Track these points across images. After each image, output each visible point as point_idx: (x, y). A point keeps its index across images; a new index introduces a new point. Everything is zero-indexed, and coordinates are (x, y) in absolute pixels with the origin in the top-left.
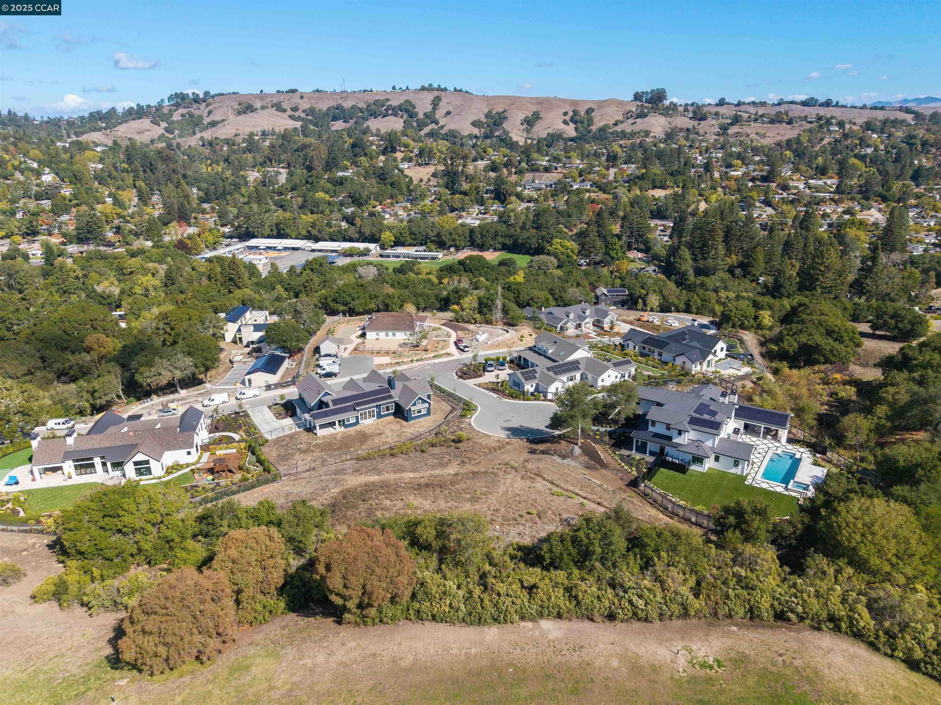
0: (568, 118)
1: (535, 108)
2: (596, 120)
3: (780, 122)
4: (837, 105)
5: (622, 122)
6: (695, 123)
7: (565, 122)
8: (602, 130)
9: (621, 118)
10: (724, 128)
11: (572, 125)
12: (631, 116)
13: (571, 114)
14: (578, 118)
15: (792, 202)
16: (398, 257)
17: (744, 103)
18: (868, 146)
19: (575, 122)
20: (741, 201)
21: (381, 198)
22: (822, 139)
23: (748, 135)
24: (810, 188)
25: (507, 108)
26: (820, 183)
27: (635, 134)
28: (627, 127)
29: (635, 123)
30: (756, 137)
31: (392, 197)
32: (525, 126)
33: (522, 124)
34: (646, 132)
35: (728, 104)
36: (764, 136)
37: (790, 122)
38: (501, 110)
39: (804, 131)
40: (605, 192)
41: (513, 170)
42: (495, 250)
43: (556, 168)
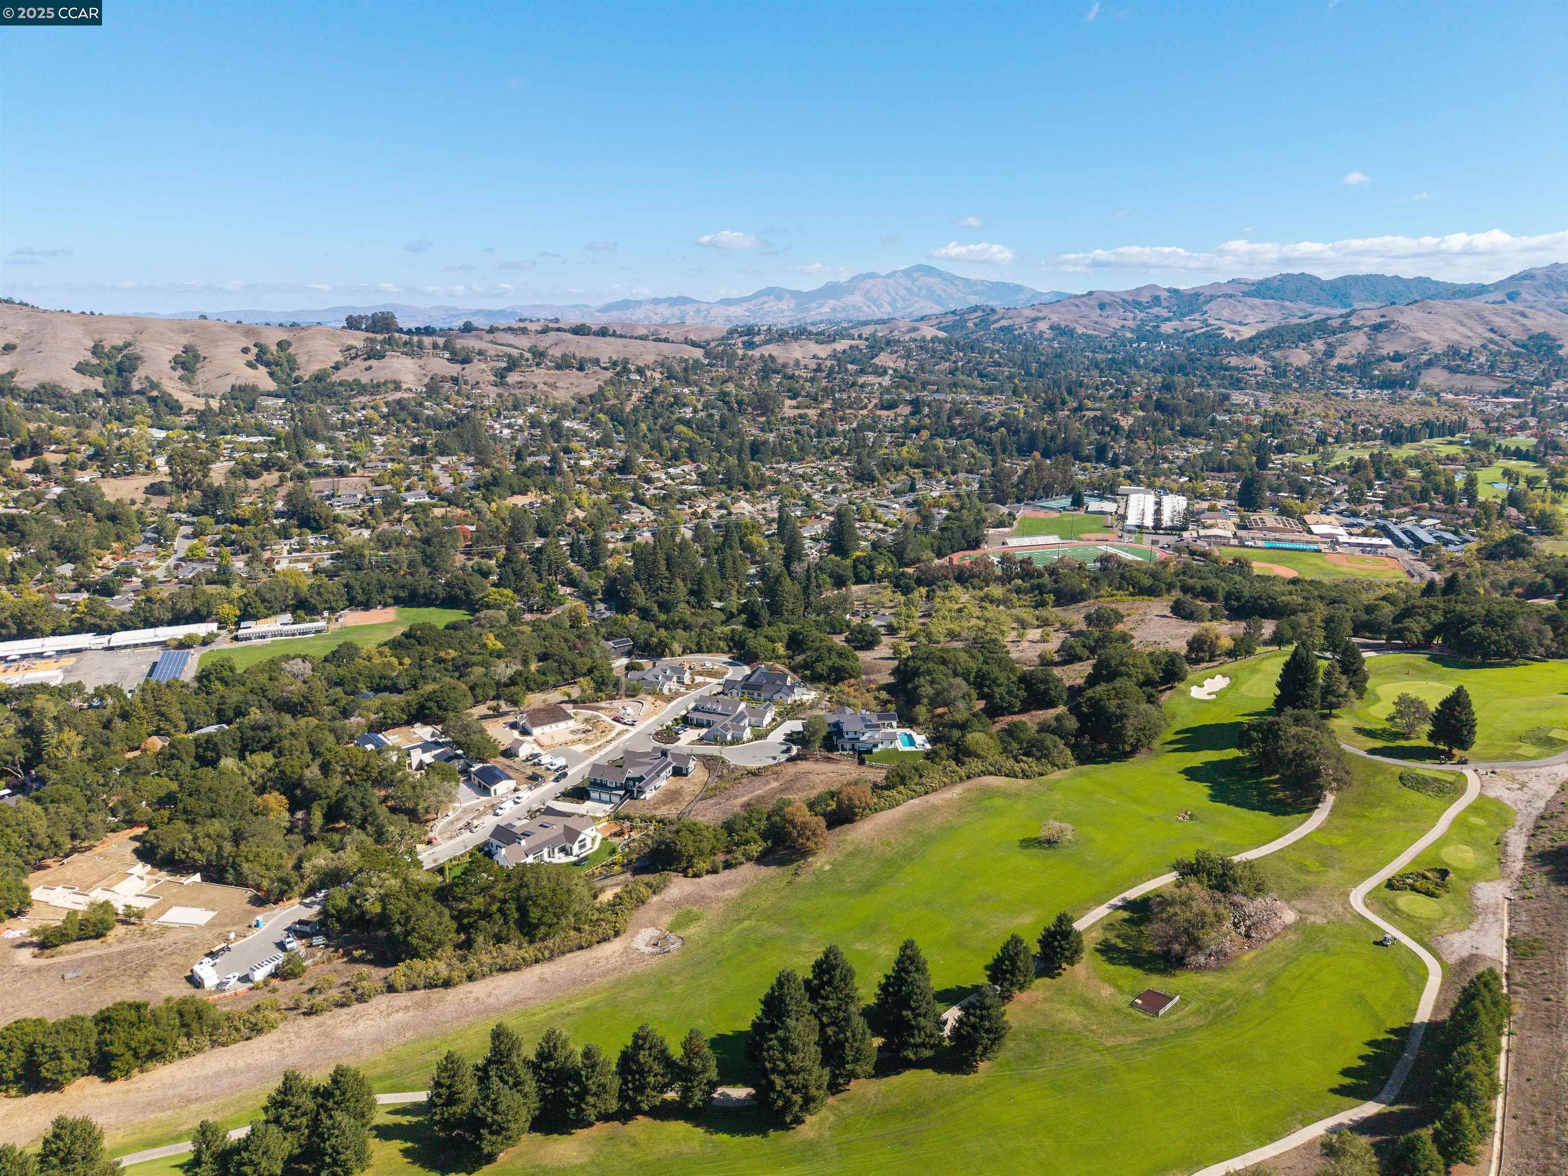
0: (251, 357)
1: (184, 340)
2: (301, 359)
3: (570, 367)
4: (614, 334)
5: (346, 365)
6: (458, 367)
7: (250, 365)
8: (319, 378)
9: (339, 358)
10: (501, 376)
11: (263, 370)
12: (357, 356)
13: (255, 351)
14: (269, 357)
15: (664, 498)
16: (263, 637)
17: (498, 329)
18: (685, 405)
19: (267, 364)
20: (613, 502)
21: (105, 544)
22: (630, 395)
23: (535, 387)
24: (673, 479)
25: (129, 338)
26: (679, 471)
27: (378, 385)
28: (354, 372)
29: (370, 368)
30: (546, 388)
31: (118, 538)
32: (180, 372)
33: (173, 368)
34: (395, 382)
35: (477, 329)
36: (554, 386)
37: (581, 369)
38: (121, 343)
39: (606, 383)
40: (457, 506)
41: (288, 475)
42: (385, 605)
43: (354, 470)
